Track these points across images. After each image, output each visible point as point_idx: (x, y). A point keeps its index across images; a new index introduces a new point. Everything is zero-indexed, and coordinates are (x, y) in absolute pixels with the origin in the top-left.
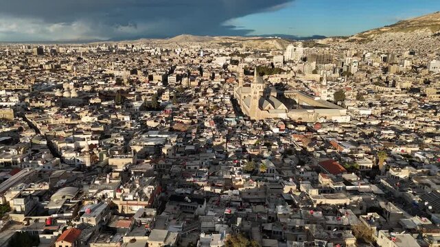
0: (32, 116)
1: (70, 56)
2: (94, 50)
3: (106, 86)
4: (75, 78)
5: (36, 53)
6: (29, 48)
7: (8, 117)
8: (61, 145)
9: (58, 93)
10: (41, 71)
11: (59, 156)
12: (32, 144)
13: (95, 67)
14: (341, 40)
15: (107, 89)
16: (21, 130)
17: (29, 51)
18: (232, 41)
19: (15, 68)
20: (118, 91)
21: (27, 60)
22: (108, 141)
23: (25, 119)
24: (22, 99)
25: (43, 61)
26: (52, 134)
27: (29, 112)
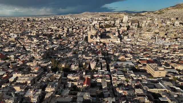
0: (20, 40)
1: (39, 21)
2: (49, 19)
3: (47, 32)
4: (37, 29)
5: (27, 21)
6: (25, 18)
7: (13, 40)
8: (26, 47)
9: (29, 34)
10: (27, 27)
11: (25, 49)
12: (19, 47)
13: (46, 26)
14: (151, 13)
15: (47, 33)
16: (16, 44)
17: (25, 20)
18: (106, 14)
19: (18, 26)
20: (50, 34)
21: (23, 23)
22: (39, 46)
23: (18, 41)
24: (18, 36)
25: (28, 24)
26: (25, 45)
27: (19, 39)
